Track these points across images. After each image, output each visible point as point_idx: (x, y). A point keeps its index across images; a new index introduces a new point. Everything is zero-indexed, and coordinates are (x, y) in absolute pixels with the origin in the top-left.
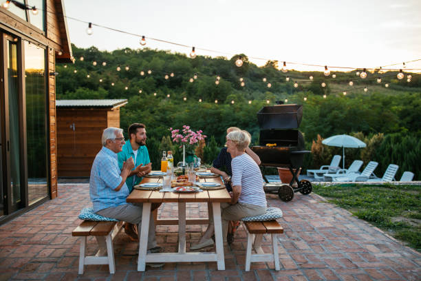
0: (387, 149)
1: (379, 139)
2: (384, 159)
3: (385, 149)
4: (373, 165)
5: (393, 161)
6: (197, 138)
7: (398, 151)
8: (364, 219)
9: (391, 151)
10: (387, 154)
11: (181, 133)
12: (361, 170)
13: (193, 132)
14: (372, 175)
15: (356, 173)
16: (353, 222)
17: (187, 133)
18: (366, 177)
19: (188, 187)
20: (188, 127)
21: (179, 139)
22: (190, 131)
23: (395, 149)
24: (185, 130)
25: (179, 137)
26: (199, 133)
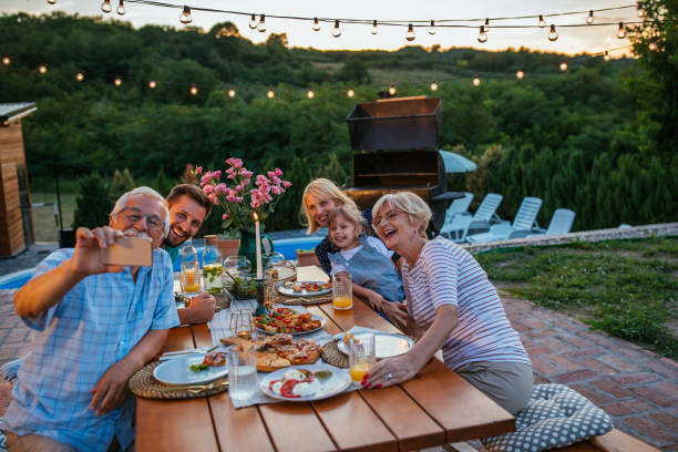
0: (512, 172)
1: (495, 154)
2: (510, 188)
3: (509, 171)
4: (493, 201)
5: (525, 191)
6: (271, 193)
7: (534, 174)
8: (627, 338)
9: (520, 175)
10: (514, 180)
11: (222, 178)
12: (472, 210)
14: (493, 216)
15: (464, 214)
16: (607, 348)
18: (484, 222)
20: (239, 162)
21: (222, 195)
22: (245, 171)
23: (529, 172)
24: (231, 170)
25: (221, 190)
26: (275, 178)
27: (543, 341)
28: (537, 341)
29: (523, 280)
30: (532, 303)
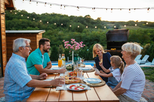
0: (152, 50)
1: (148, 46)
2: (151, 54)
4: (147, 57)
6: (80, 47)
10: (153, 52)
11: (70, 43)
12: (141, 59)
13: (77, 43)
14: (147, 61)
15: (139, 60)
17: (74, 43)
18: (144, 62)
19: (78, 85)
20: (74, 40)
21: (69, 47)
22: (75, 42)
24: (72, 41)
25: (69, 46)
26: (81, 44)
27: (149, 90)
28: (148, 89)
29: (149, 75)
30: (149, 81)
